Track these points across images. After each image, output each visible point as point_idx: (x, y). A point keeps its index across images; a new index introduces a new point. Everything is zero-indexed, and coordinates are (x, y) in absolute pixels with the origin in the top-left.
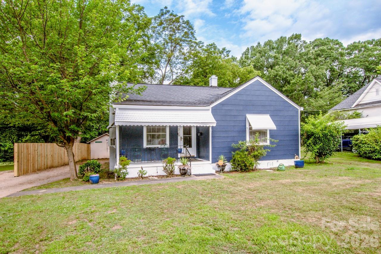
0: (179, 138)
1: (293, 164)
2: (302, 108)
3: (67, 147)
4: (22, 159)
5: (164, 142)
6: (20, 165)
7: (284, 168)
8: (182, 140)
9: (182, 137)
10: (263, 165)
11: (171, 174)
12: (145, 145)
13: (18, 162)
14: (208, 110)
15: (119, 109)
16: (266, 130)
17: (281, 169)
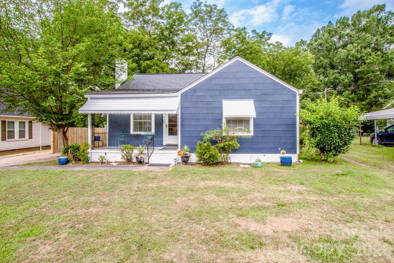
0: (164, 125)
1: (279, 160)
2: (300, 90)
3: (58, 131)
4: (58, 140)
5: (150, 129)
6: (56, 145)
7: (260, 164)
8: (168, 127)
9: (168, 125)
10: (234, 158)
11: (129, 161)
12: (132, 132)
13: (53, 142)
14: (177, 96)
15: (91, 98)
16: (249, 118)
17: (257, 166)
